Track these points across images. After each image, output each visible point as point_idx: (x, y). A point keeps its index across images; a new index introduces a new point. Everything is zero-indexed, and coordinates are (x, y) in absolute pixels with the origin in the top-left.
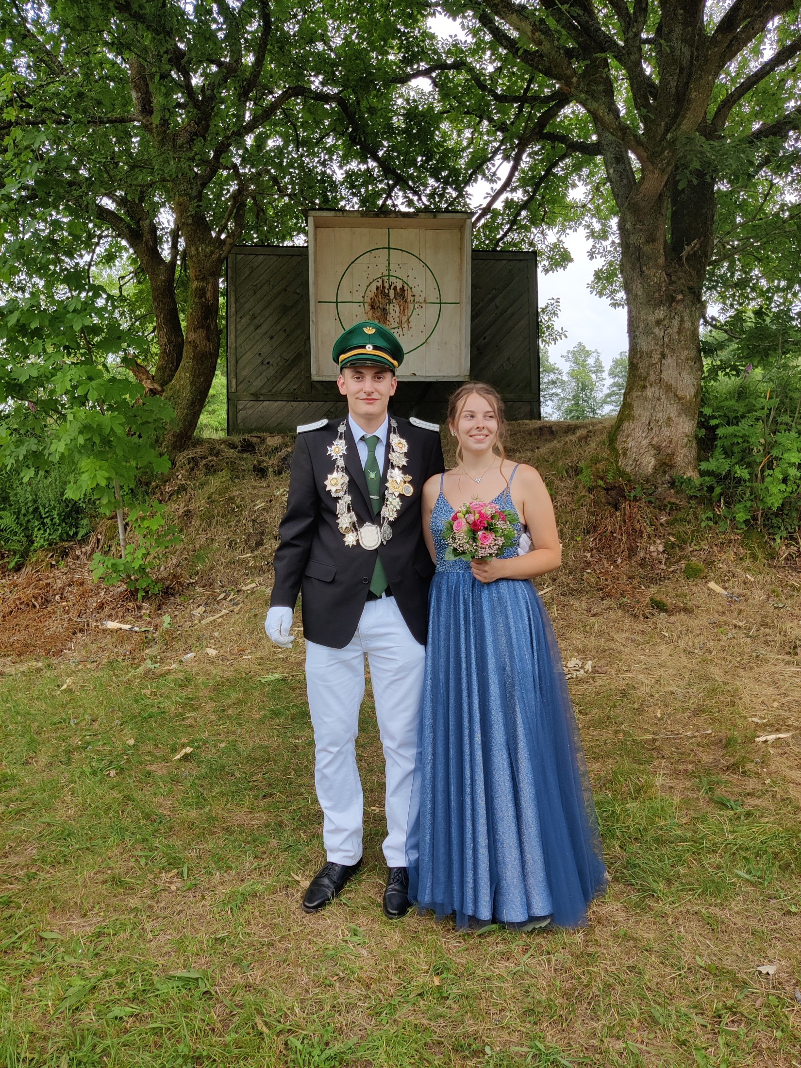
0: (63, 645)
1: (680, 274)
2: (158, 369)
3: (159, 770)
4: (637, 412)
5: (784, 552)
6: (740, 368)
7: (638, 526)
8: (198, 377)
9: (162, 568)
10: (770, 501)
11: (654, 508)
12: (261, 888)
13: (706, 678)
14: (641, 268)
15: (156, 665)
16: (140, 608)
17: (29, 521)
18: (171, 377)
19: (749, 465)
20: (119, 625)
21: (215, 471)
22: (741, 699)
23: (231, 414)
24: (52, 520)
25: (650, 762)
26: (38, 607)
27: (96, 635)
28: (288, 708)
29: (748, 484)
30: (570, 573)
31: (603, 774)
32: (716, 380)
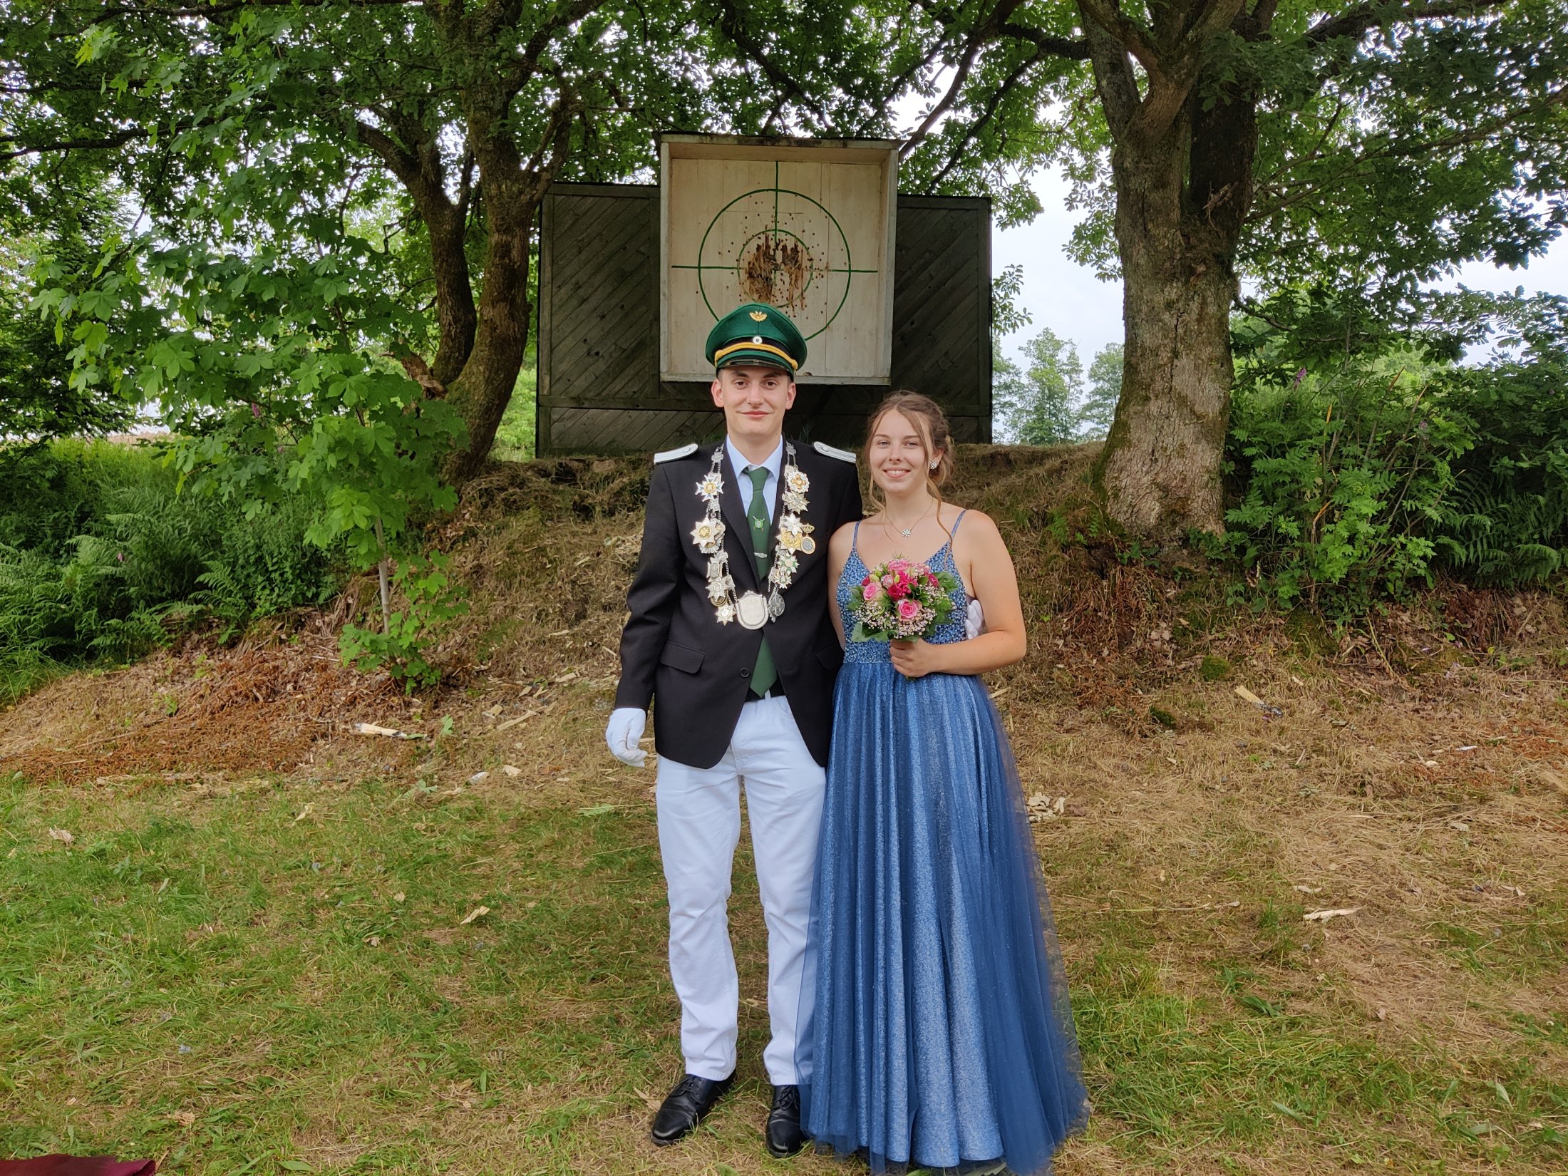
0: (298, 756)
1: (1203, 235)
2: (438, 359)
3: (442, 938)
4: (1135, 435)
5: (1348, 645)
6: (1288, 373)
7: (1134, 602)
8: (496, 373)
9: (440, 648)
10: (1328, 569)
11: (1158, 575)
12: (592, 1108)
13: (1233, 827)
14: (1145, 225)
15: (433, 788)
16: (408, 705)
17: (248, 576)
18: (457, 371)
19: (1299, 516)
20: (378, 730)
21: (518, 509)
22: (1282, 857)
23: (541, 426)
24: (282, 575)
25: (1149, 946)
26: (261, 700)
27: (345, 743)
28: (624, 855)
29: (1296, 543)
30: (1034, 669)
31: (1082, 961)
32: (1252, 391)
